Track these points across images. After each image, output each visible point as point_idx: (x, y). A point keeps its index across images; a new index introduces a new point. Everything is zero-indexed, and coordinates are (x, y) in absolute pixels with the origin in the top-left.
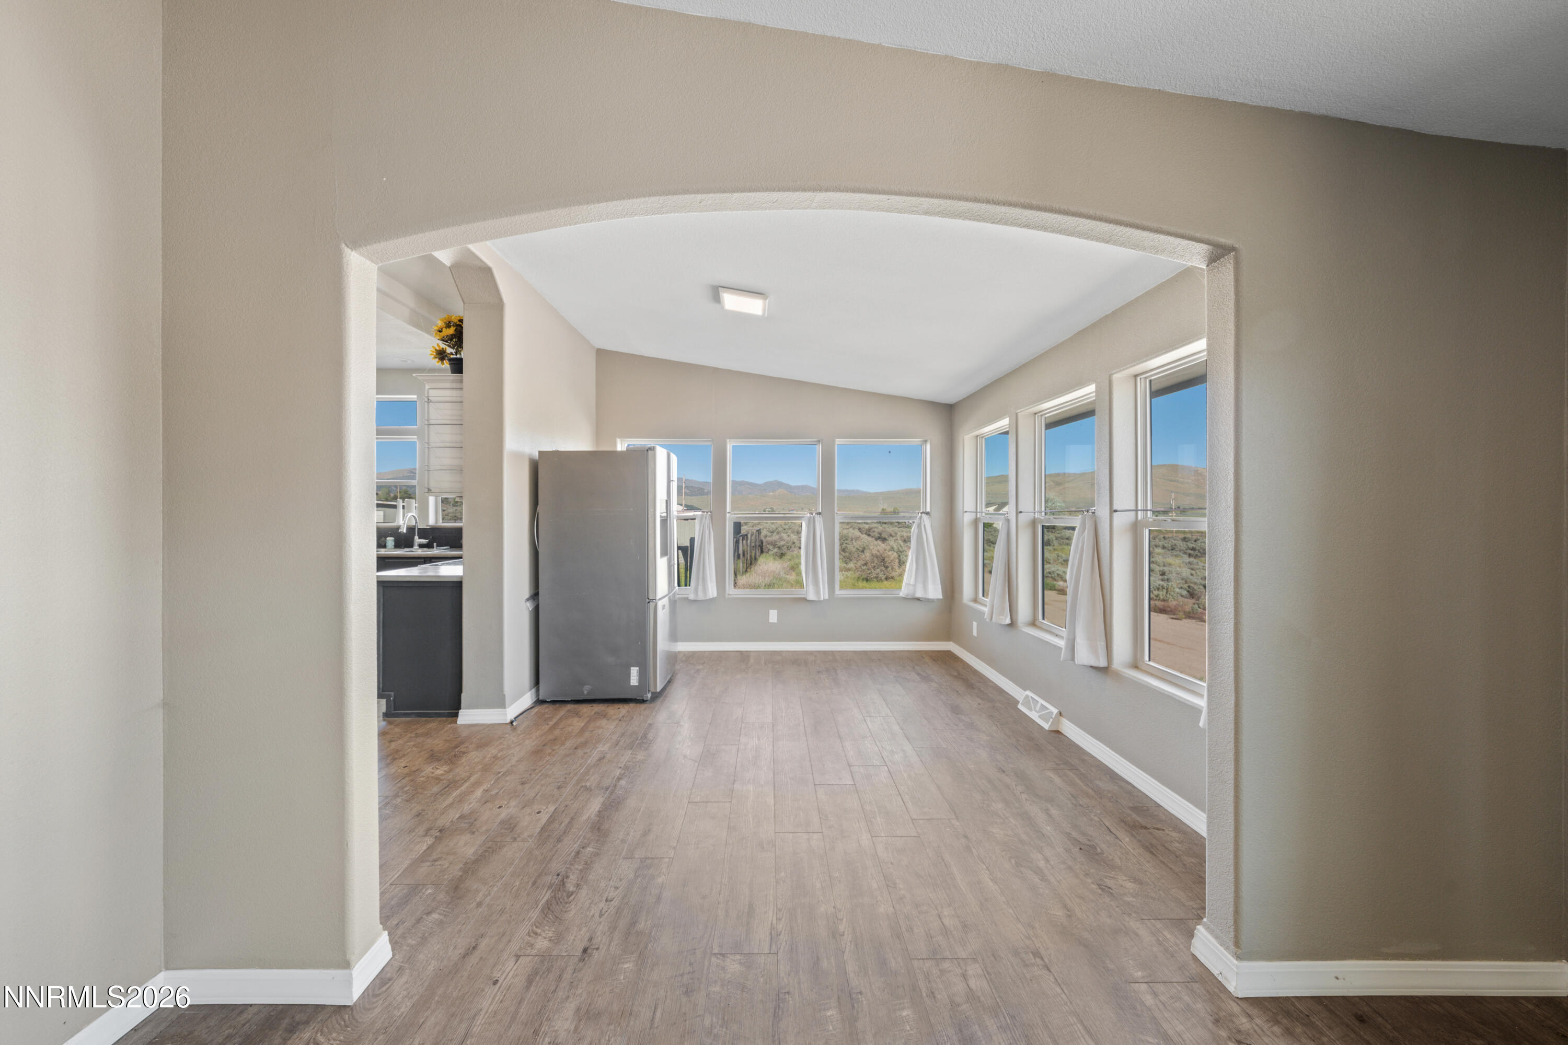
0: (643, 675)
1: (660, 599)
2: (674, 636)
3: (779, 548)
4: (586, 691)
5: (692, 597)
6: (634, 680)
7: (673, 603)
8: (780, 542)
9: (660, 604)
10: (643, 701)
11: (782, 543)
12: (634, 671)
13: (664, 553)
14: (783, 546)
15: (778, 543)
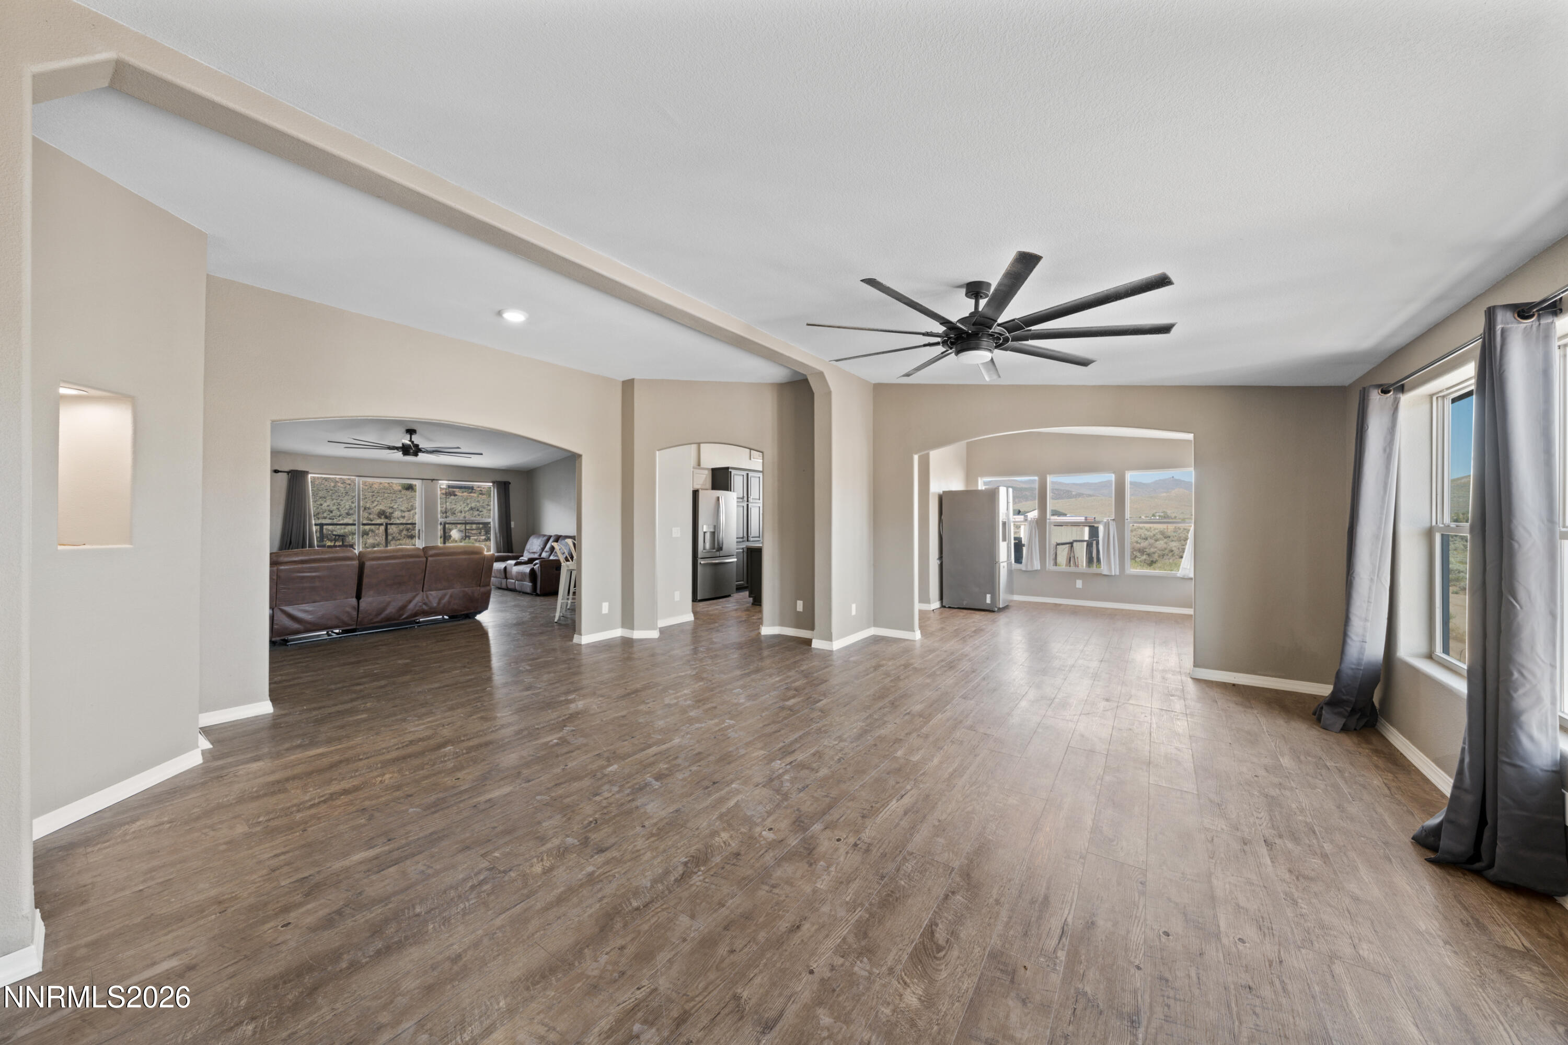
0: (993, 598)
1: (1002, 562)
2: (1011, 590)
3: (1149, 555)
4: (965, 604)
5: (1024, 569)
6: (988, 601)
7: (1010, 572)
8: (1150, 549)
9: (1002, 565)
10: (993, 611)
11: (1152, 550)
12: (988, 596)
13: (1004, 540)
14: (1154, 553)
15: (1147, 550)
